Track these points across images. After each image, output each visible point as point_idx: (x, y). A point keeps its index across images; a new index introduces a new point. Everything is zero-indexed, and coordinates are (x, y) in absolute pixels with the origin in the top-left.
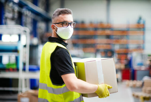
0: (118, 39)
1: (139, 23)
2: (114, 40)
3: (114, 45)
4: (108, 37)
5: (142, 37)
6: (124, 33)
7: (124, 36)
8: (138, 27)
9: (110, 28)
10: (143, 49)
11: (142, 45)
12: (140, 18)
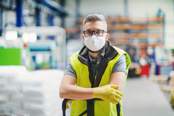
0: (137, 33)
1: (158, 16)
2: (133, 34)
3: (133, 39)
4: (127, 31)
5: (161, 31)
6: (143, 26)
7: (143, 30)
8: (158, 20)
9: (128, 22)
10: (163, 43)
11: (162, 39)
12: (160, 11)
